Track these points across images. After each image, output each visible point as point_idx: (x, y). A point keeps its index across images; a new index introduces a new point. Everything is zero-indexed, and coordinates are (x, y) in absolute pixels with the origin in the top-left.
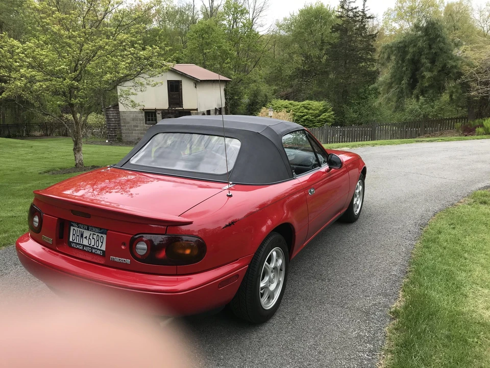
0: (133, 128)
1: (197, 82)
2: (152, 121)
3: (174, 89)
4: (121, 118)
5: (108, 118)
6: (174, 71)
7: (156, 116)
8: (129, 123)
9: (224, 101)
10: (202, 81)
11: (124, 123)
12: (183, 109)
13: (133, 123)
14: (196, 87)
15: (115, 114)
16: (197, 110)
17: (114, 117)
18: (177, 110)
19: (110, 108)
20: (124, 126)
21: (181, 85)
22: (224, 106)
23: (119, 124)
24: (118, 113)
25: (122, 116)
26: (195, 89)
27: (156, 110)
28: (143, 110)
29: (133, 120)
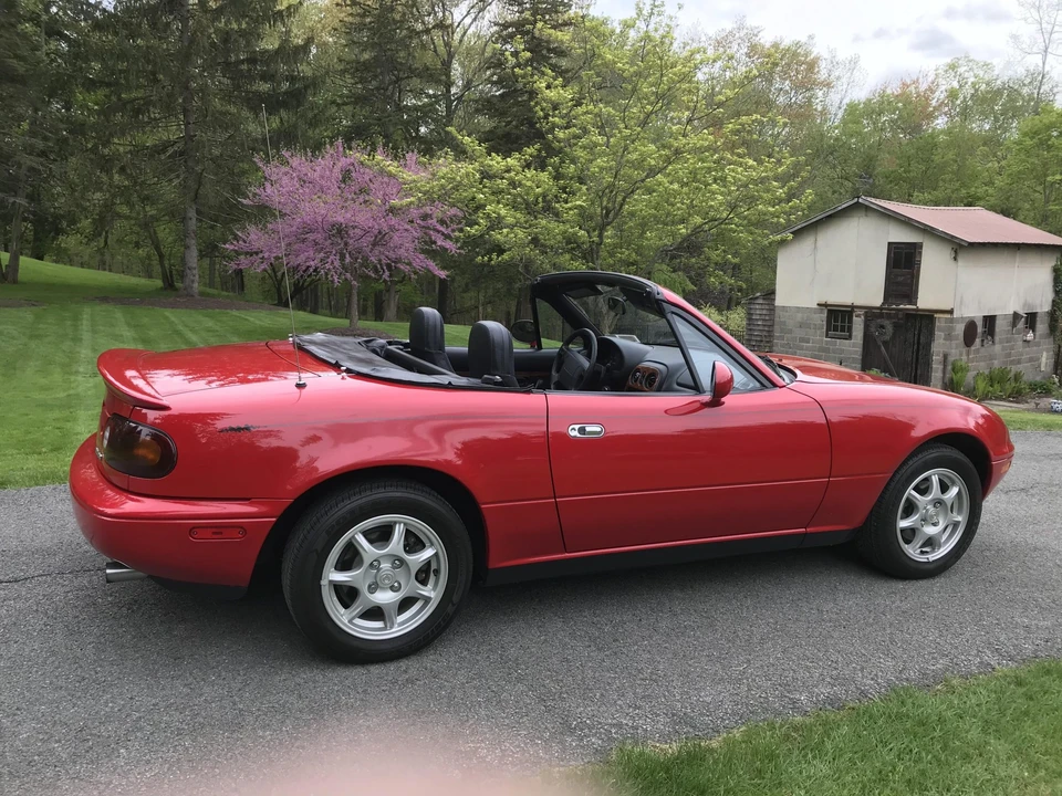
0: (797, 343)
1: (960, 248)
2: (843, 330)
3: (903, 263)
4: (777, 319)
5: (750, 319)
6: (907, 222)
7: (850, 321)
8: (790, 331)
9: (1049, 296)
10: (972, 245)
11: (782, 331)
12: (918, 310)
13: (799, 333)
14: (955, 259)
15: (764, 312)
16: (951, 312)
17: (763, 317)
18: (902, 310)
19: (757, 298)
20: (778, 338)
21: (920, 253)
22: (1047, 308)
23: (770, 334)
24: (772, 309)
25: (780, 316)
26: (952, 262)
27: (853, 307)
28: (826, 305)
29: (801, 325)
